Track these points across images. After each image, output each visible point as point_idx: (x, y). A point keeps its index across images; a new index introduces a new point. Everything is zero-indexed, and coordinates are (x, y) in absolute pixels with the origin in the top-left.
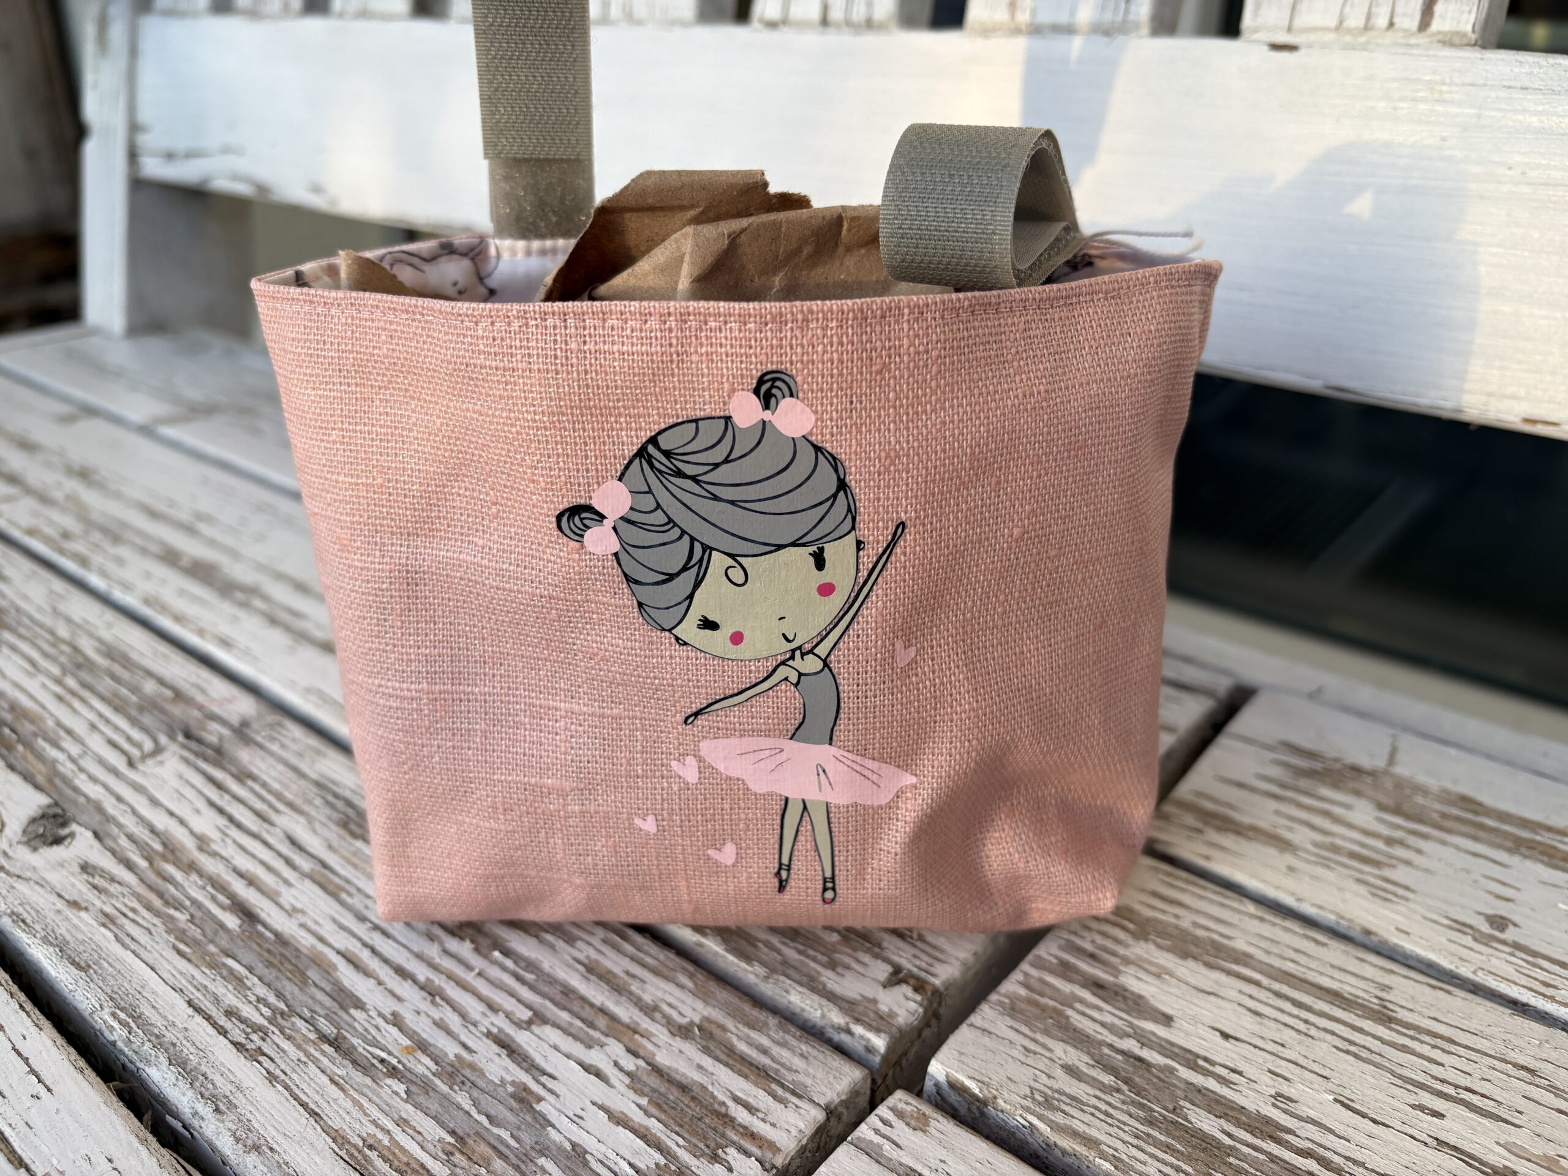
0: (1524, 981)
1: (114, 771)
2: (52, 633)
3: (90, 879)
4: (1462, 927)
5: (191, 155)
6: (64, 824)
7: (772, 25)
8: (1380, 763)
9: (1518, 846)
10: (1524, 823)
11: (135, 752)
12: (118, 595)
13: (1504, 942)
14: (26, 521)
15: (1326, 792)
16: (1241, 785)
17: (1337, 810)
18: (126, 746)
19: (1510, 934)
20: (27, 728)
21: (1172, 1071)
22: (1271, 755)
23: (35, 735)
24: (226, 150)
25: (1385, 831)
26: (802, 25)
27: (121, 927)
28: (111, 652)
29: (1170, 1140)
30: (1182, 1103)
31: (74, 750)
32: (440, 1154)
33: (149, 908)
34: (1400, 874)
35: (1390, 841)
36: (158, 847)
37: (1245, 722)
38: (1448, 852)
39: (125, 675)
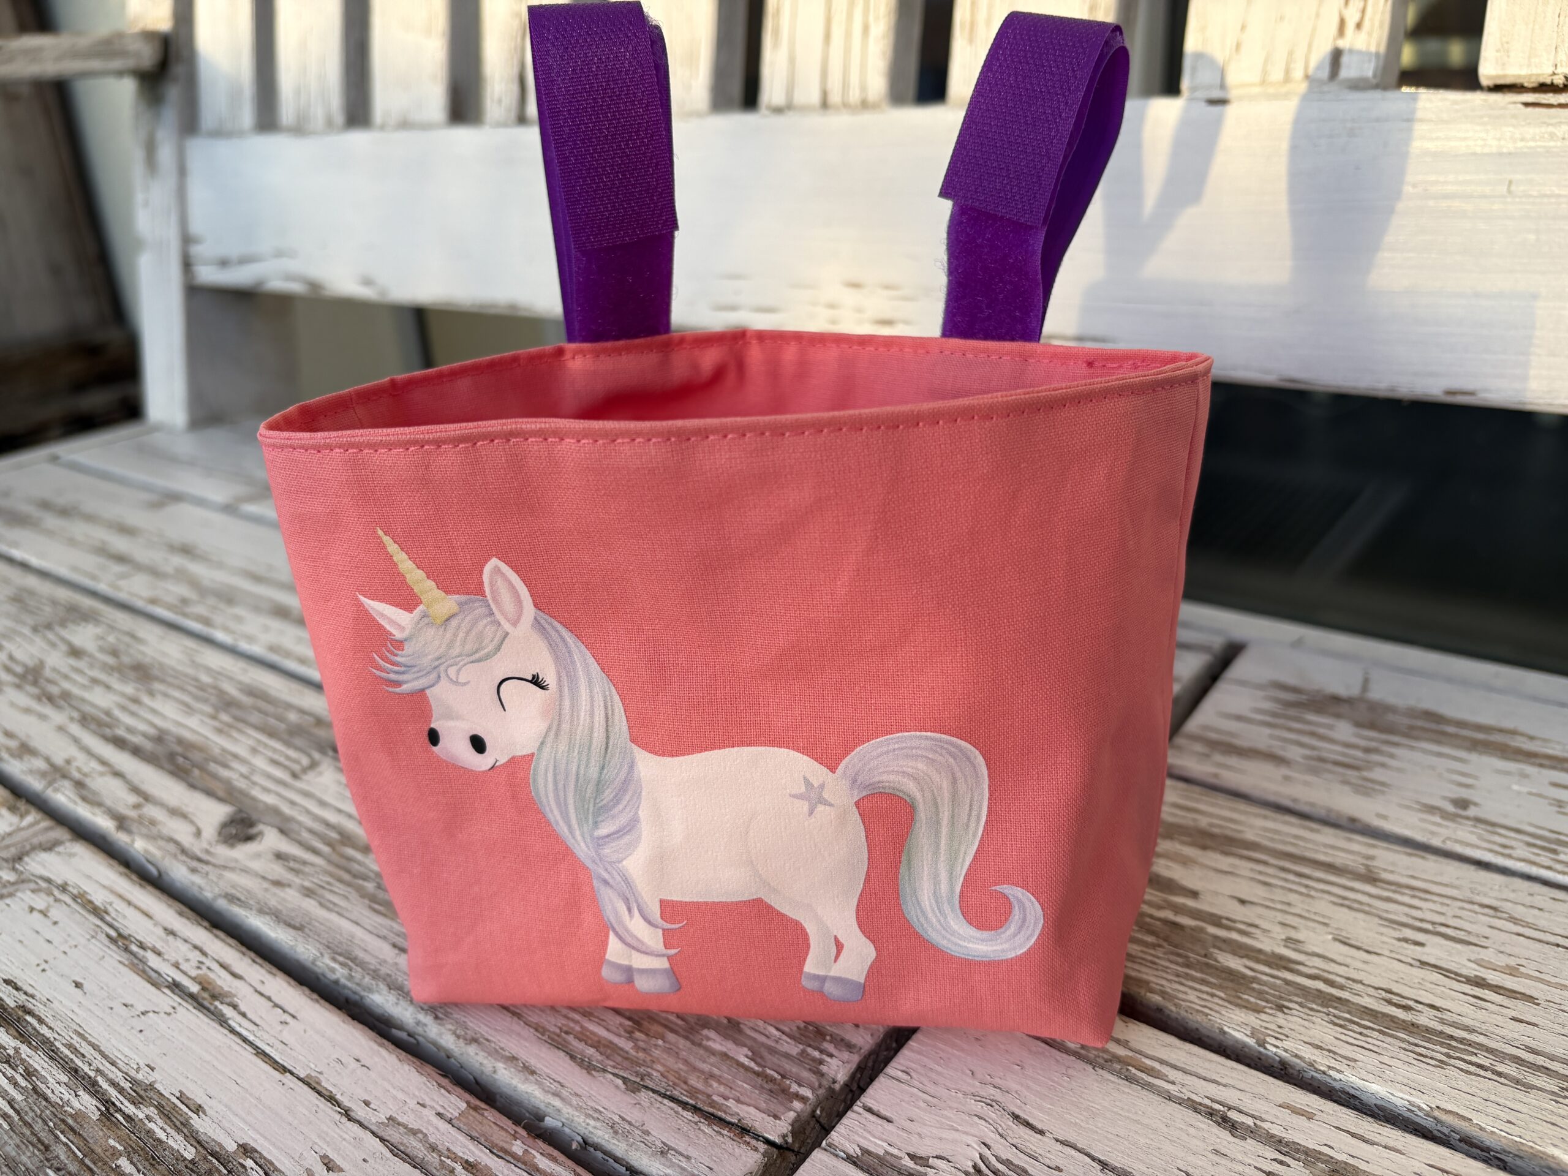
0: (1485, 845)
1: (284, 784)
2: (196, 680)
3: (286, 863)
4: (1432, 809)
5: (244, 260)
6: (251, 824)
7: (778, 110)
8: (1355, 691)
9: (1475, 746)
10: (1479, 728)
11: (296, 768)
12: (244, 646)
13: (1467, 818)
14: (146, 593)
15: (1311, 717)
16: (1239, 718)
17: (1321, 731)
18: (287, 763)
19: (1472, 812)
20: (196, 756)
21: (1202, 930)
22: (1261, 693)
23: (207, 760)
24: (279, 254)
25: (1363, 743)
26: (805, 109)
27: (322, 897)
28: (252, 692)
29: (1204, 976)
30: (1212, 950)
31: (244, 769)
32: (623, 1033)
33: (340, 880)
34: (1377, 774)
35: (1367, 750)
36: (334, 835)
37: (1240, 668)
38: (1417, 756)
39: (270, 709)
